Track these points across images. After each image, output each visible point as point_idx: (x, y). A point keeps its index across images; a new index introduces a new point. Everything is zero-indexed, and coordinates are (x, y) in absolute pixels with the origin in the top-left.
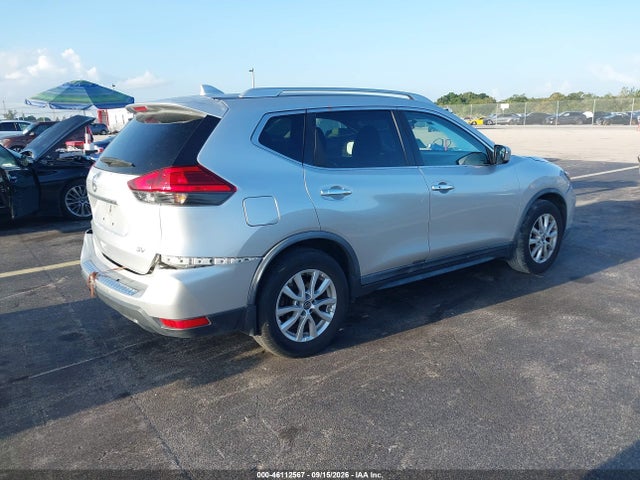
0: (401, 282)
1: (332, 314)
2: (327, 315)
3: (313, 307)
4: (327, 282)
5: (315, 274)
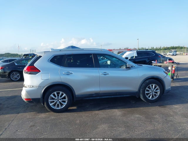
0: (91, 98)
1: (66, 103)
2: (64, 103)
3: (60, 101)
4: (64, 95)
5: (61, 93)
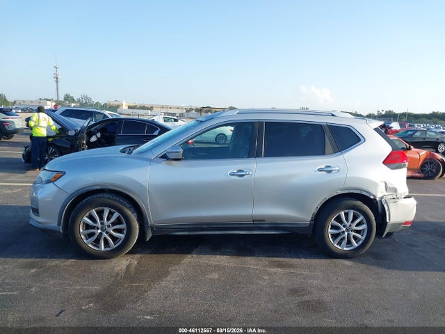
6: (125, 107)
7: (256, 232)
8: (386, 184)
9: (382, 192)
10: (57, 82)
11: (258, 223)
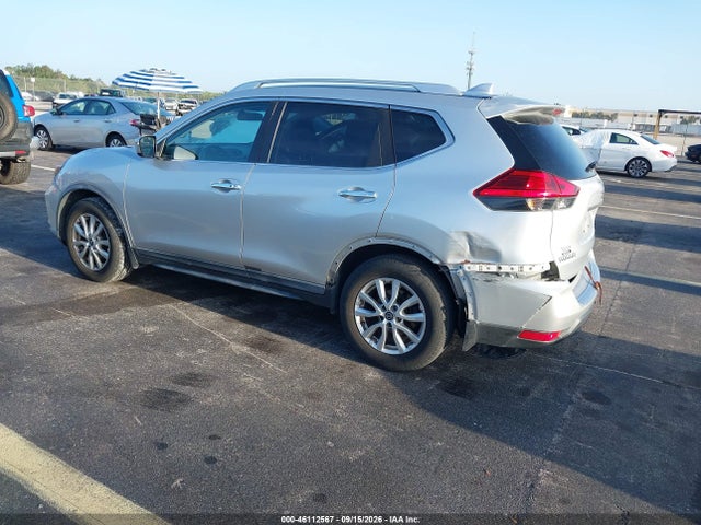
6: (567, 115)
7: (253, 287)
8: (469, 238)
9: (460, 255)
10: (470, 75)
11: (251, 272)
